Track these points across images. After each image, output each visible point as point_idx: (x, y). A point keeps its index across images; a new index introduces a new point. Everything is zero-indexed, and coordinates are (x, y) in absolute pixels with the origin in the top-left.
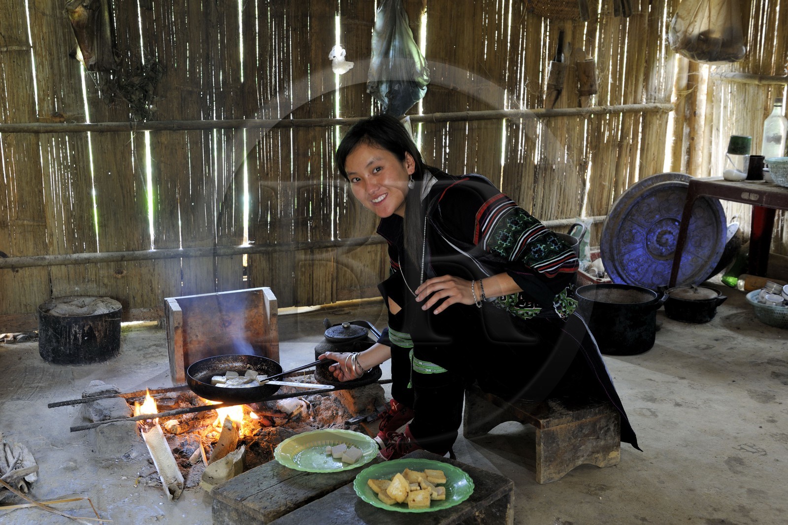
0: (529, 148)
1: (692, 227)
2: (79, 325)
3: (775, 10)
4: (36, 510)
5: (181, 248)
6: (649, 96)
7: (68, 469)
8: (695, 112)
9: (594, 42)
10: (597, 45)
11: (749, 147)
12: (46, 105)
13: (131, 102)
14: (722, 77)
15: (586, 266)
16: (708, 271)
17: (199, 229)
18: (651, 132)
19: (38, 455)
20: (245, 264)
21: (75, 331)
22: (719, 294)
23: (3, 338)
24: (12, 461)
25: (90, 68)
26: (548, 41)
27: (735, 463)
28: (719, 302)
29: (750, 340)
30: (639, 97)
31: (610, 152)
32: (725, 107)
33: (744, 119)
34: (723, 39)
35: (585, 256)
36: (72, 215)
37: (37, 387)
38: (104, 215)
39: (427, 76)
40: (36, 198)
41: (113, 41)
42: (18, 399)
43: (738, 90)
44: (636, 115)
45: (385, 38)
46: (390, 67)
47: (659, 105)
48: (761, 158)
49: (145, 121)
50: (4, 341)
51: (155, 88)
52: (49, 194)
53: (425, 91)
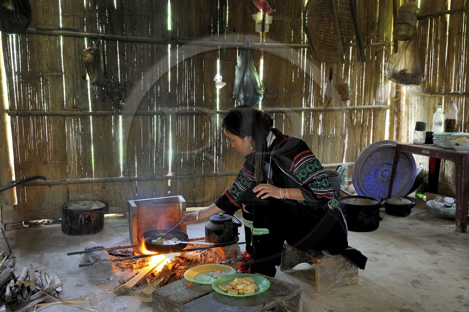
0: (316, 127)
1: (398, 168)
2: (83, 215)
3: (437, 60)
4: (62, 305)
5: (136, 176)
6: (376, 102)
7: (78, 286)
8: (400, 110)
9: (348, 74)
10: (349, 76)
11: (426, 127)
12: (69, 102)
13: (113, 101)
14: (413, 92)
15: (345, 188)
16: (408, 191)
17: (146, 166)
18: (378, 120)
19: (62, 279)
20: (169, 185)
21: (81, 218)
22: (412, 202)
23: (42, 222)
24: (49, 282)
25: (92, 84)
26: (324, 73)
27: (416, 283)
28: (412, 206)
29: (427, 225)
30: (371, 102)
31: (357, 129)
32: (415, 107)
33: (424, 114)
34: (412, 74)
35: (345, 182)
36: (81, 158)
37: (60, 246)
38: (97, 158)
39: (263, 90)
40: (62, 149)
41: (105, 71)
42: (51, 252)
43: (420, 99)
44: (370, 111)
45: (242, 71)
46: (245, 85)
47: (381, 106)
48: (432, 133)
49: (120, 111)
50: (42, 224)
51: (125, 94)
52: (69, 147)
53: (263, 97)
